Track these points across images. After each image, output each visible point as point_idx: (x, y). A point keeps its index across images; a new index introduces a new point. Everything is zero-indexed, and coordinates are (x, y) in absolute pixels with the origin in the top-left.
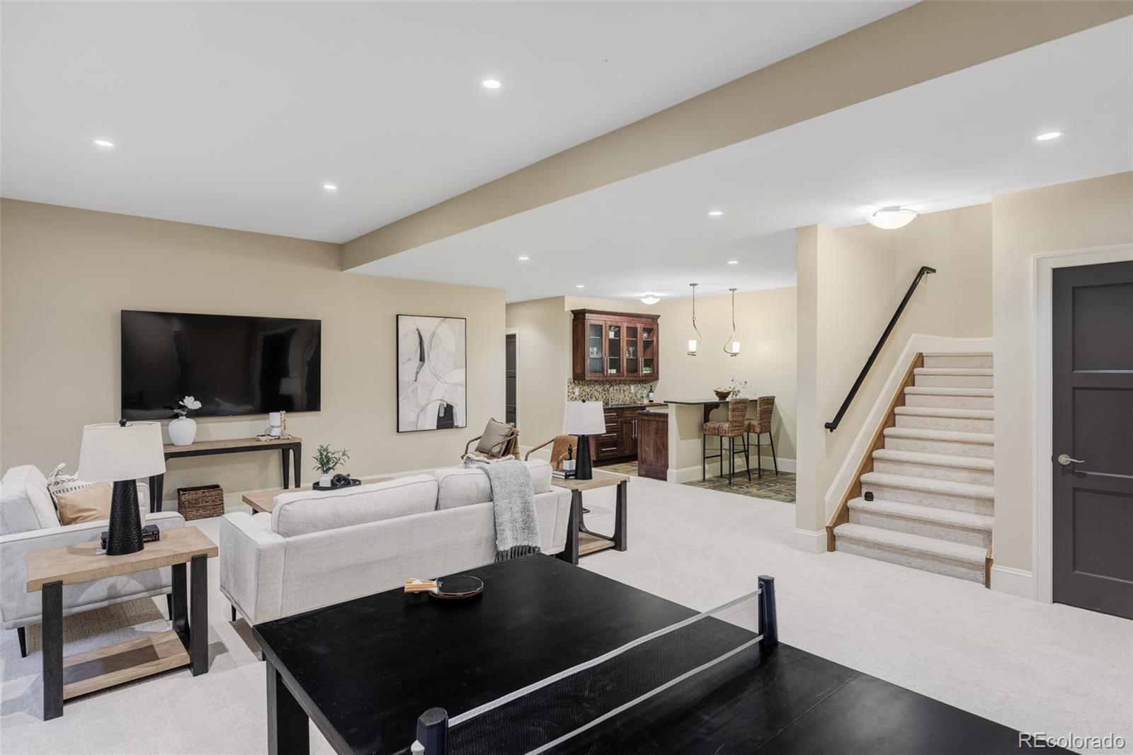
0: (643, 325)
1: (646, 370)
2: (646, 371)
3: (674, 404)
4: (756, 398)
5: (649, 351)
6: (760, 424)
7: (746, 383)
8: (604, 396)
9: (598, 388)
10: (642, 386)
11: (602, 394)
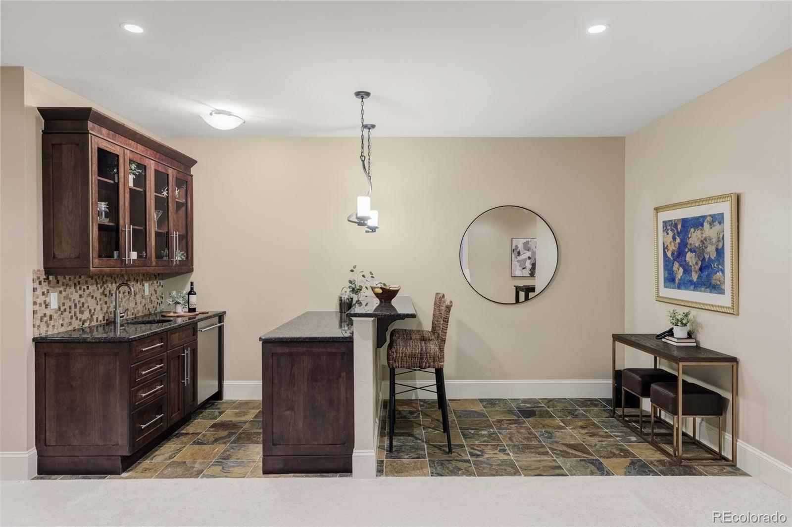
0: (175, 173)
3: (370, 319)
8: (104, 305)
9: (94, 291)
10: (158, 284)
11: (101, 302)
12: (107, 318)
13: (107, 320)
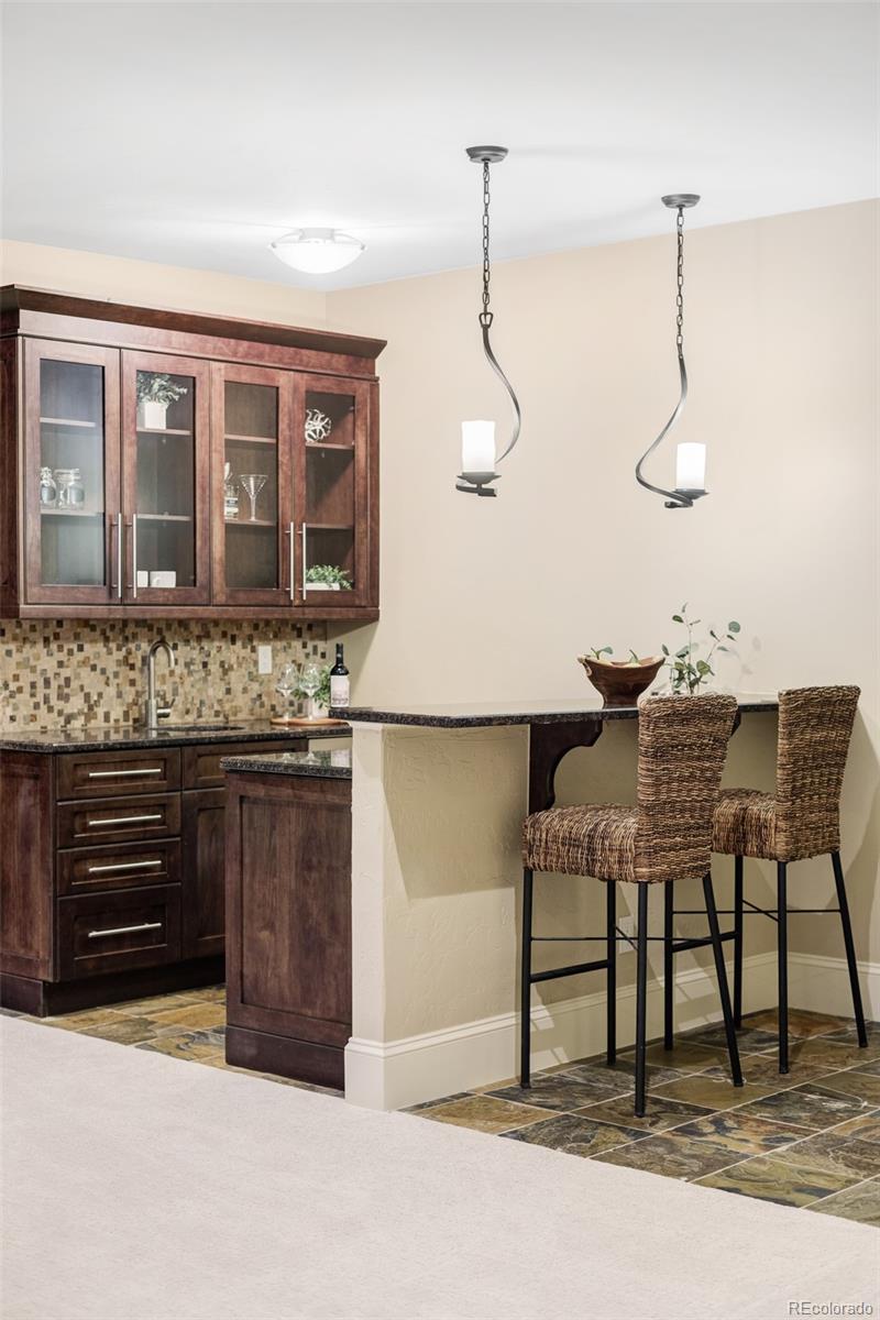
0: (303, 381)
1: (323, 578)
2: (323, 582)
3: (379, 726)
4: (770, 695)
5: (337, 497)
6: (789, 817)
7: (735, 627)
8: (128, 688)
9: (97, 655)
10: (310, 649)
11: (117, 681)
12: (137, 716)
13: (135, 720)
